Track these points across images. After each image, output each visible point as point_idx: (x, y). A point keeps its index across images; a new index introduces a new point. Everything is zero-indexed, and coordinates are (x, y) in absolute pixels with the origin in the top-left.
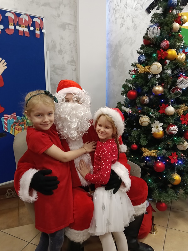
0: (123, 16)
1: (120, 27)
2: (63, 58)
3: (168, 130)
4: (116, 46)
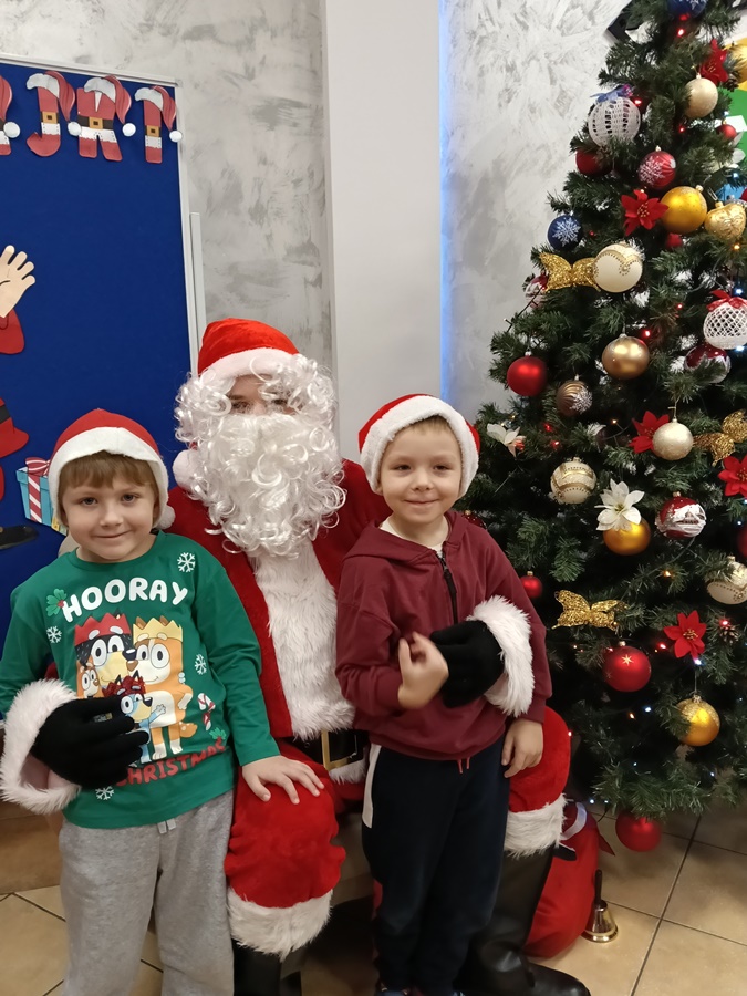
0: (510, 60)
1: (500, 106)
2: (269, 237)
3: (663, 520)
4: (485, 181)
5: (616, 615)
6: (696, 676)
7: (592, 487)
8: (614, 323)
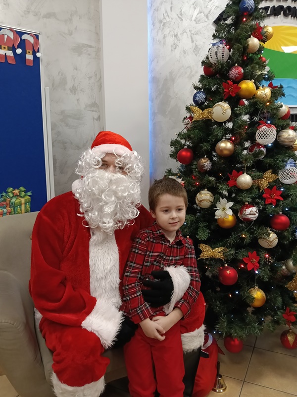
1: (172, 50)
2: (78, 100)
4: (166, 80)
5: (223, 253)
6: (256, 277)
7: (212, 201)
8: (220, 135)
